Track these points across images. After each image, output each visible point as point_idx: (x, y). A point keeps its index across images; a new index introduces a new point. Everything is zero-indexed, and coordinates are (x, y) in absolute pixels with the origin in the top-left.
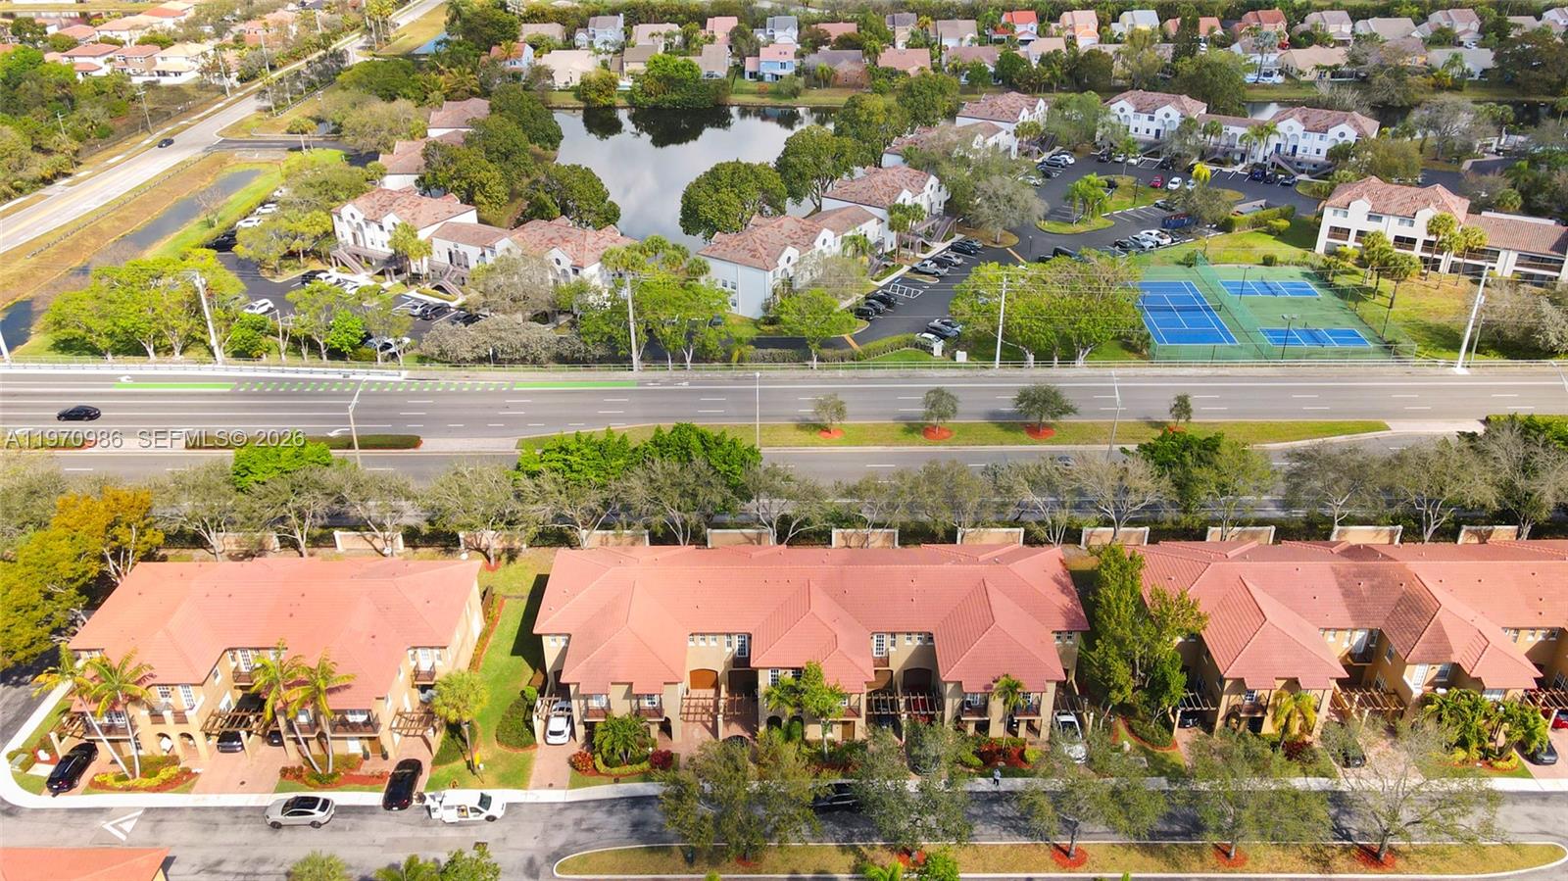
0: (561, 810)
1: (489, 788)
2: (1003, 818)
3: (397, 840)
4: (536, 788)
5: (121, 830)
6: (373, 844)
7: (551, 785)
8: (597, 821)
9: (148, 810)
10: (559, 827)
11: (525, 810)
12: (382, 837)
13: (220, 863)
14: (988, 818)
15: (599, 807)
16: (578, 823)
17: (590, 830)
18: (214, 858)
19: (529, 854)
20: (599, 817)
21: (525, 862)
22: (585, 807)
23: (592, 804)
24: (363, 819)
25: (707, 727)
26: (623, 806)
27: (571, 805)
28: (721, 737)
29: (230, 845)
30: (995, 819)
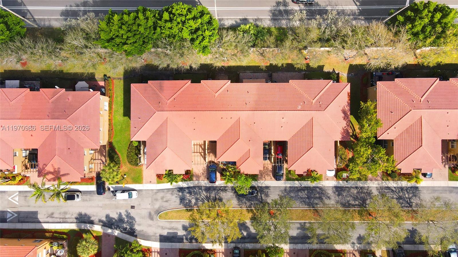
0: (156, 193)
1: (130, 184)
2: (301, 198)
3: (105, 205)
4: (146, 183)
5: (15, 200)
6: (98, 206)
7: (151, 182)
8: (168, 198)
9: (20, 192)
10: (156, 200)
11: (144, 192)
12: (100, 204)
13: (52, 214)
14: (297, 198)
15: (168, 192)
16: (162, 198)
17: (166, 201)
18: (50, 212)
19: (149, 210)
20: (169, 196)
21: (148, 214)
22: (163, 192)
23: (165, 191)
24: (92, 196)
25: (201, 155)
26: (176, 192)
27: (159, 191)
28: (207, 161)
29: (53, 207)
30: (298, 198)
